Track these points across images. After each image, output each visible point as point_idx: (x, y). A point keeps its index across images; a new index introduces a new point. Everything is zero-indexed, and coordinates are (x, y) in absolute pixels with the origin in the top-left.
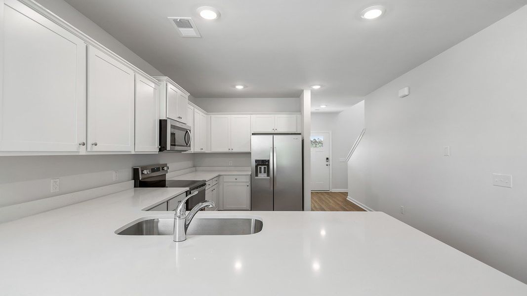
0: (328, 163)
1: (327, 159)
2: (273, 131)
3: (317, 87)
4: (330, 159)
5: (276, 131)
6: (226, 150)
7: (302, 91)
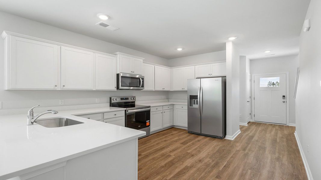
0: (285, 100)
1: (284, 96)
2: (209, 75)
3: (232, 39)
4: (287, 97)
5: (211, 75)
6: (180, 89)
7: (225, 44)
